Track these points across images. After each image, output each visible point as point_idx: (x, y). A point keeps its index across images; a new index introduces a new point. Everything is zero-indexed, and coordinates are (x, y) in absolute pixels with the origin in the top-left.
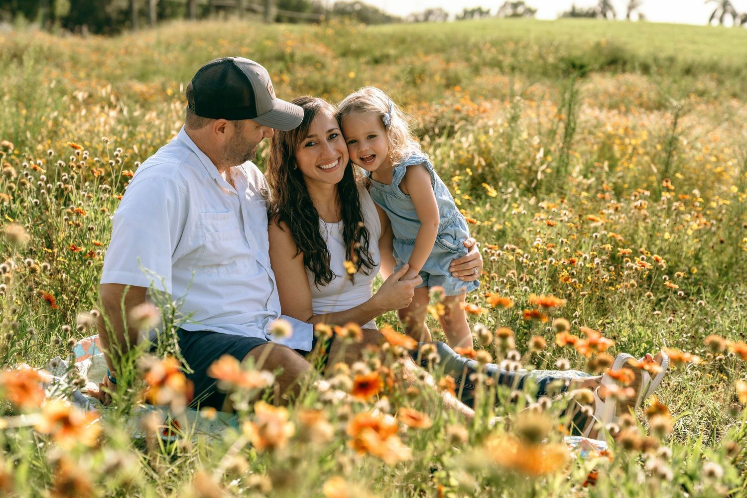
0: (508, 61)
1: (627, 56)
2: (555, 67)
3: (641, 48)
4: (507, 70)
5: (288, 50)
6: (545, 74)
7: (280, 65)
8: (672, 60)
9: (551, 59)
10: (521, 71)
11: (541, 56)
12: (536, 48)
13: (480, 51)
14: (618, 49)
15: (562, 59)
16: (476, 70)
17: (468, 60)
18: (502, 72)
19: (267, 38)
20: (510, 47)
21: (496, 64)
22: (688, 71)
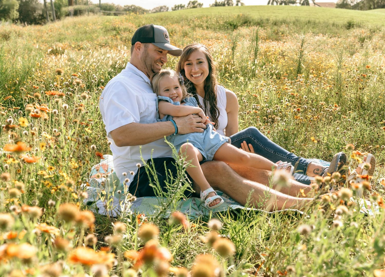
0: (205, 25)
1: (251, 20)
2: (224, 26)
3: (255, 16)
4: (205, 28)
5: (117, 26)
6: (220, 29)
7: (114, 32)
8: (268, 20)
9: (221, 23)
10: (211, 28)
11: (217, 22)
12: (215, 19)
13: (193, 21)
14: (247, 17)
15: (226, 22)
16: (194, 29)
17: (190, 25)
18: (203, 29)
19: (106, 22)
20: (205, 19)
21: (200, 26)
22: (275, 24)
